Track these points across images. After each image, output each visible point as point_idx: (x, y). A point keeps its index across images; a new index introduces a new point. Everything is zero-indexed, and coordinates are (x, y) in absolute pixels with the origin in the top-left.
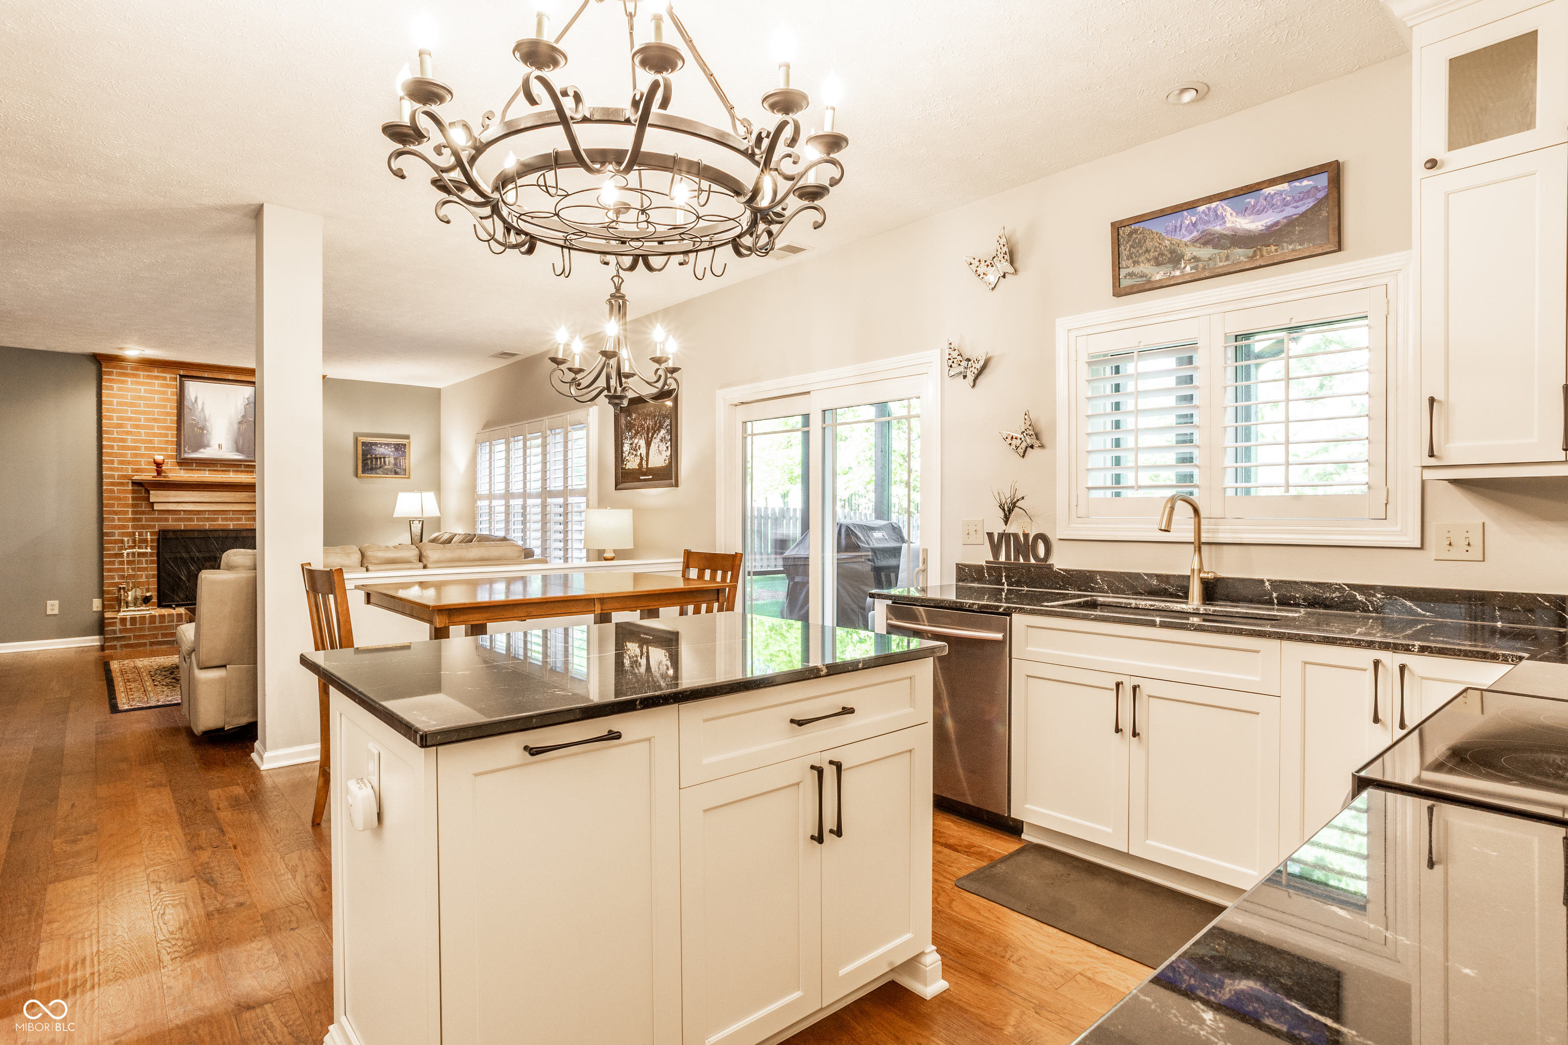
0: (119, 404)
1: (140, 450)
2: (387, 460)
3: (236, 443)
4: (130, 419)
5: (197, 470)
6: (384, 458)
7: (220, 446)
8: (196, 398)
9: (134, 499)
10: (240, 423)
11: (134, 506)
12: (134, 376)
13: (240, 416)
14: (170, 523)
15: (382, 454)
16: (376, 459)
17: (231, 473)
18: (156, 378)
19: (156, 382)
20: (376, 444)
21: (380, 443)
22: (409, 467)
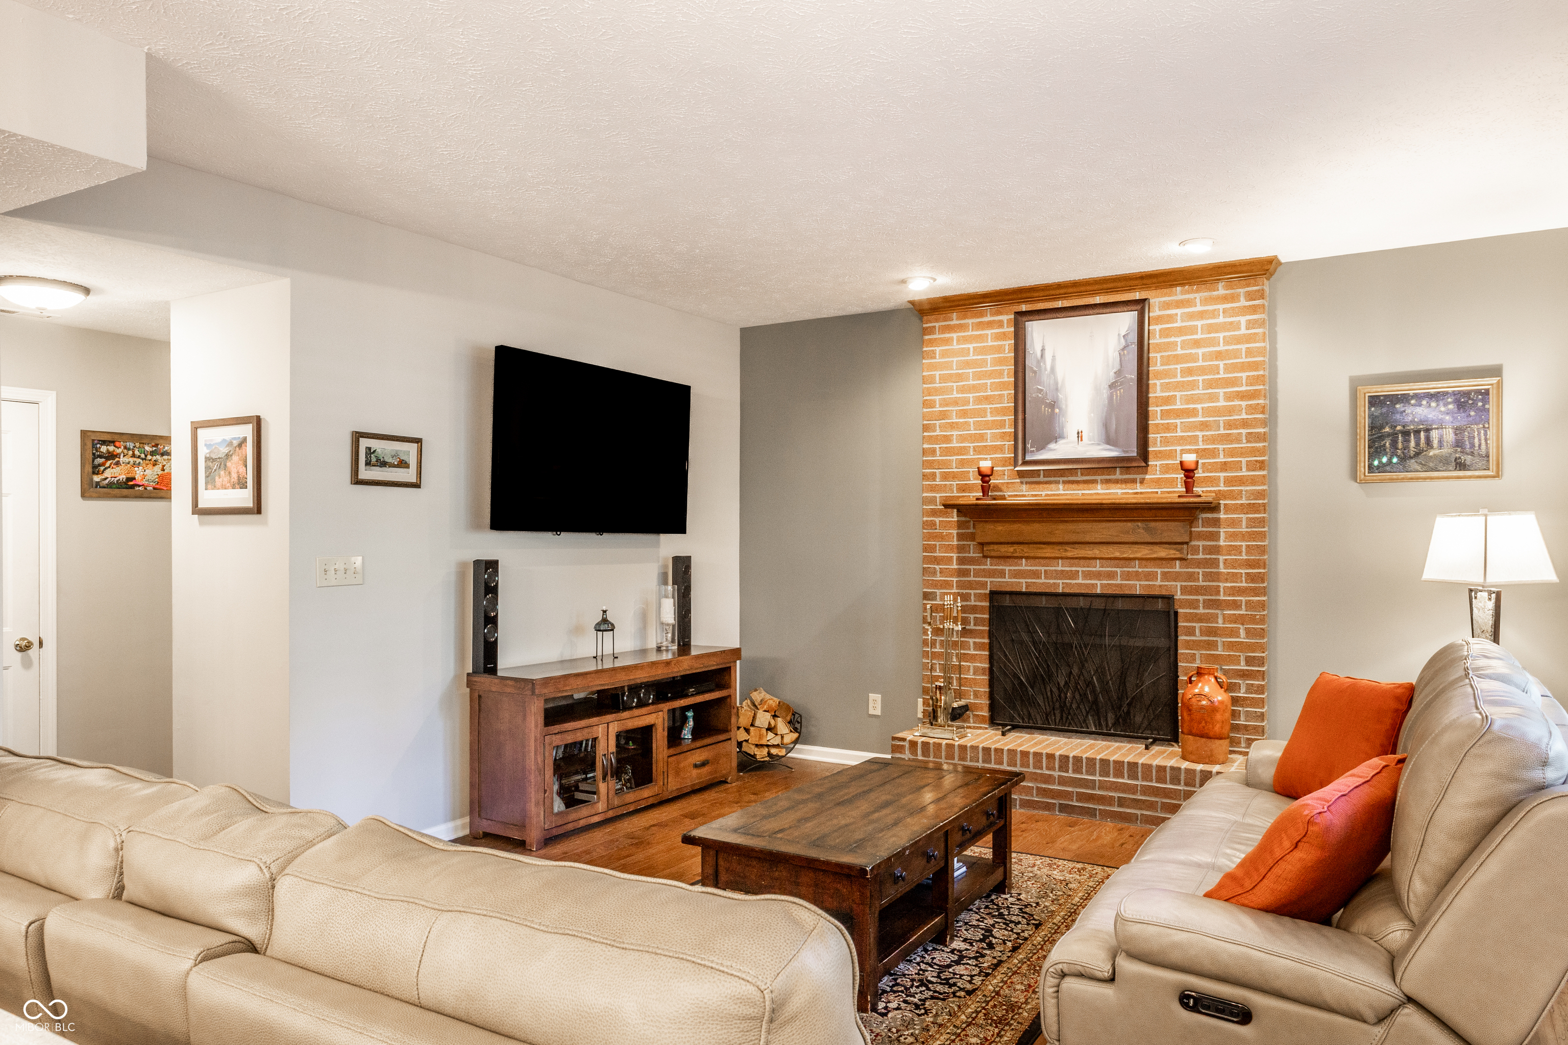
0: (943, 379)
1: (967, 453)
2: (1434, 434)
3: (1106, 426)
4: (956, 402)
5: (1046, 483)
6: (1427, 431)
7: (1079, 435)
8: (1043, 350)
9: (960, 537)
10: (1112, 386)
11: (960, 549)
12: (962, 327)
13: (1112, 374)
14: (1007, 579)
15: (1421, 422)
16: (1406, 434)
17: (1099, 486)
18: (990, 325)
19: (989, 332)
20: (1404, 399)
21: (1416, 396)
22: (1499, 447)
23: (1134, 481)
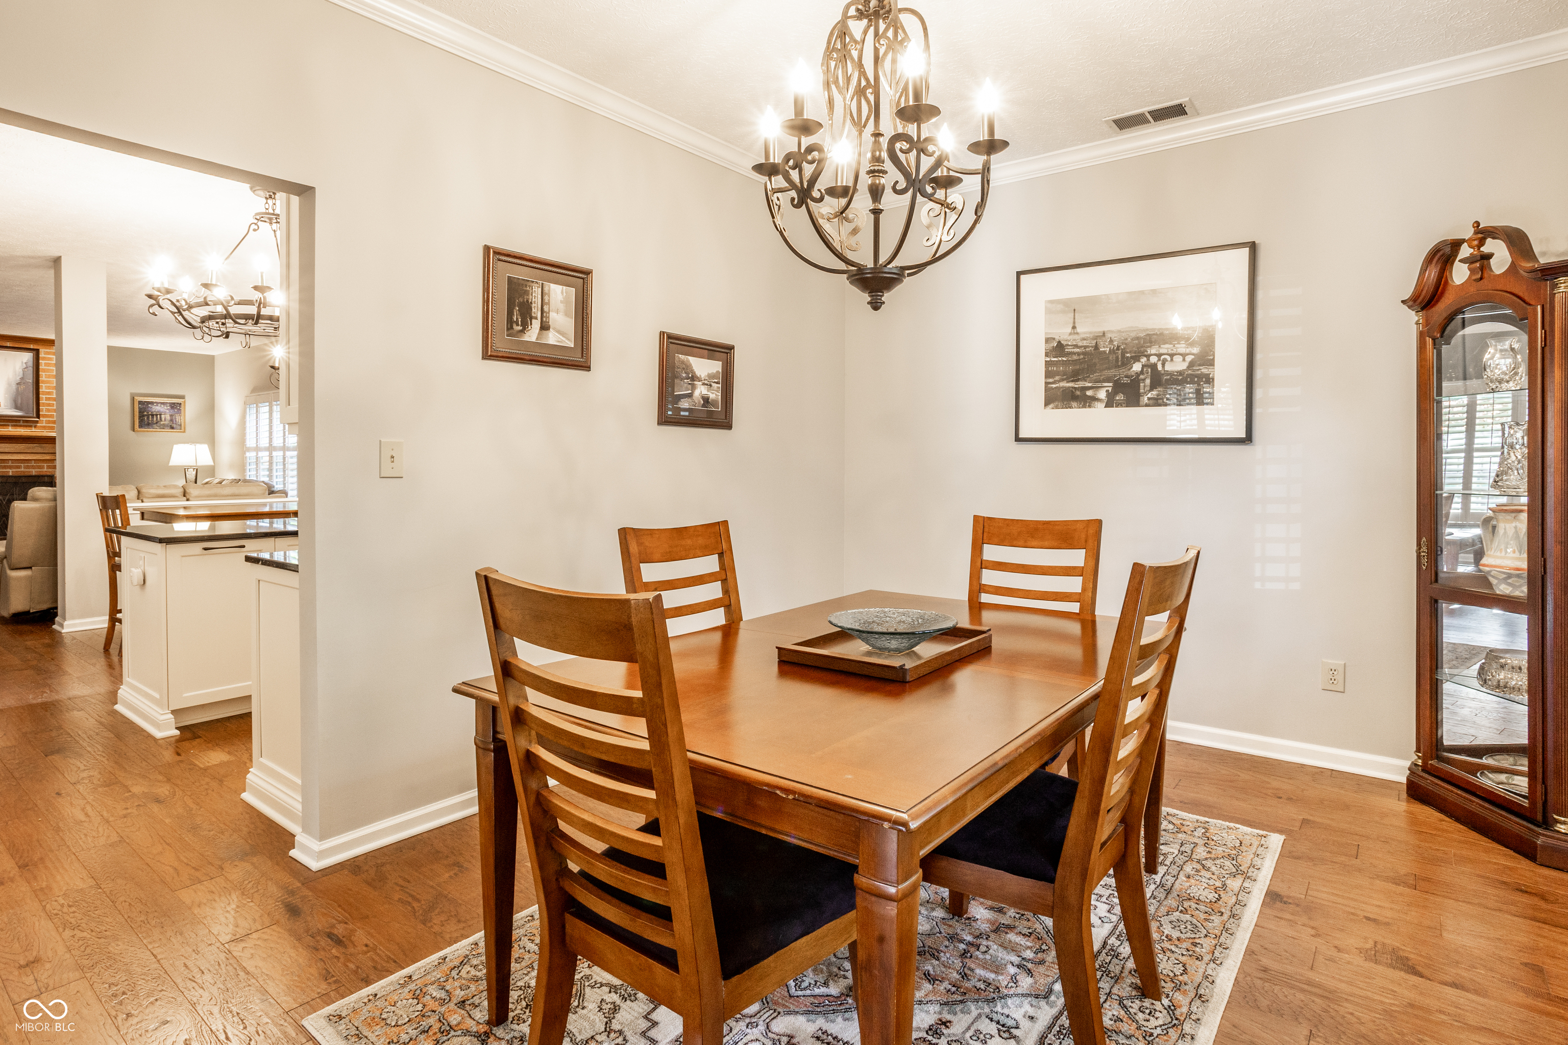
2: (163, 416)
3: (16, 402)
6: (160, 415)
10: (18, 384)
13: (18, 379)
15: (158, 412)
16: (153, 415)
17: (11, 428)
20: (152, 403)
21: (156, 402)
22: (185, 422)
23: (31, 426)
